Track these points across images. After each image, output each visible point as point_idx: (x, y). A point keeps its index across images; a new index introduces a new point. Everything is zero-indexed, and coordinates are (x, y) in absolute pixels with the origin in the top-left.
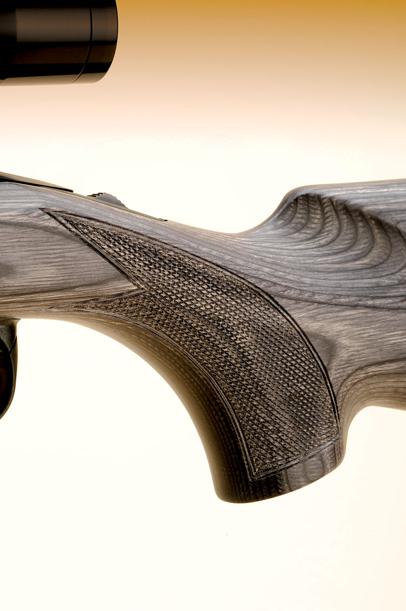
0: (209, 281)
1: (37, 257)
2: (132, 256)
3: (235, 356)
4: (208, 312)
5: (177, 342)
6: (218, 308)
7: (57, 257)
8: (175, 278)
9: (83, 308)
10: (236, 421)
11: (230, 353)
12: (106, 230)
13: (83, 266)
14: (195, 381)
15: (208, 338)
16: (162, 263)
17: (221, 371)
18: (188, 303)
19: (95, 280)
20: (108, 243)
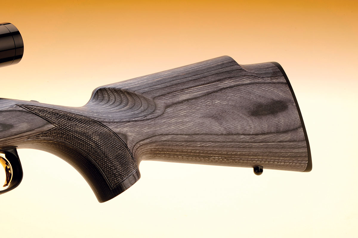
0: (78, 120)
1: (20, 120)
2: (50, 116)
3: (94, 145)
4: (81, 131)
5: (73, 144)
6: (84, 129)
7: (26, 120)
8: (66, 121)
9: (39, 137)
10: (101, 169)
11: (92, 145)
12: (39, 108)
13: (35, 121)
14: (82, 158)
15: (83, 141)
16: (61, 117)
17: (91, 152)
18: (73, 129)
19: (40, 126)
20: (41, 112)
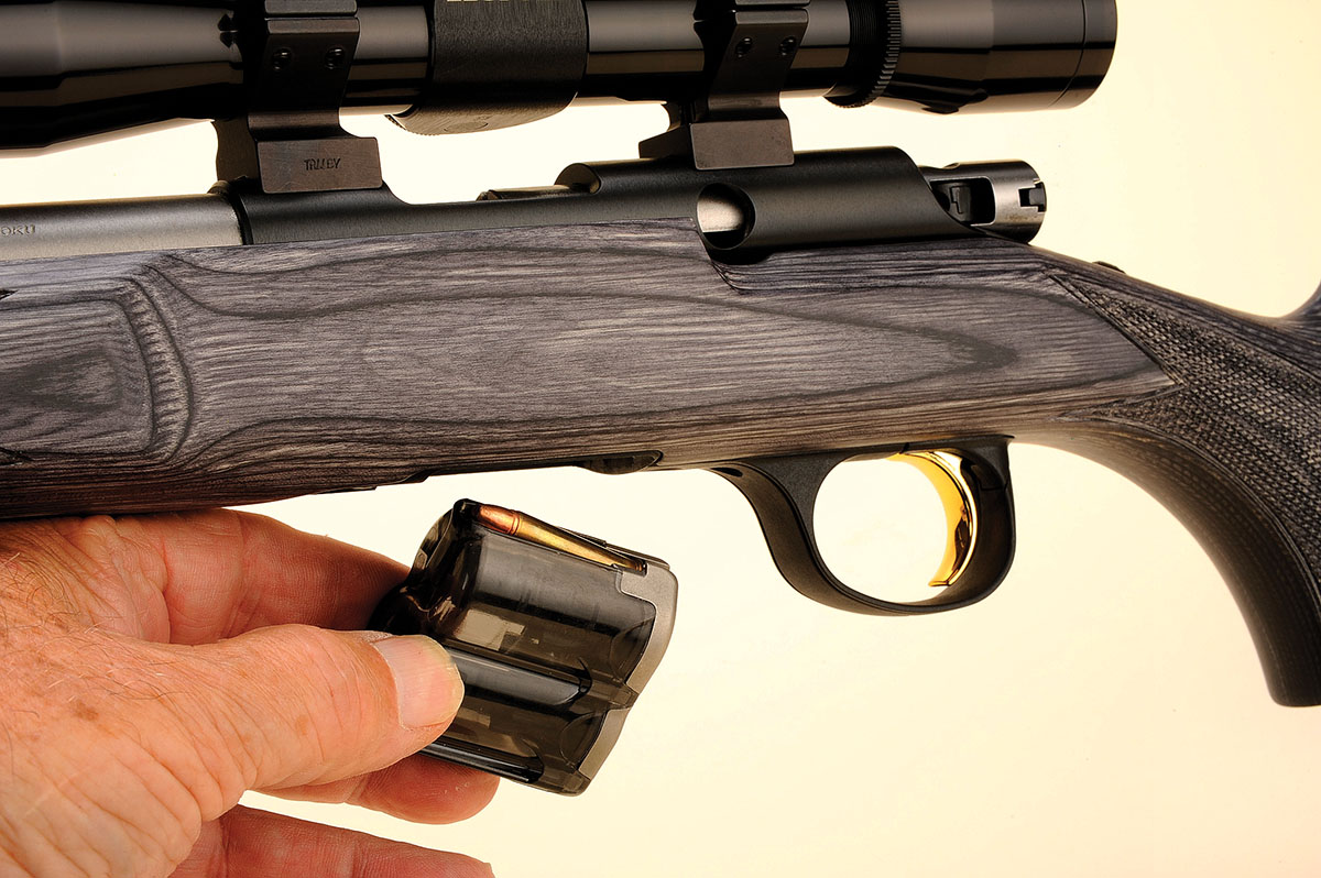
0: (1265, 373)
1: (1045, 337)
2: (1164, 338)
3: (1307, 483)
4: (1268, 419)
5: (1226, 465)
6: (1281, 413)
7: (1070, 338)
8: (1222, 369)
9: (1103, 414)
10: (1313, 580)
11: (1301, 479)
12: (1127, 301)
13: (1103, 350)
14: (1250, 525)
15: (1270, 458)
16: (1203, 348)
17: (1289, 507)
18: (1242, 405)
19: (1120, 371)
20: (1130, 318)
